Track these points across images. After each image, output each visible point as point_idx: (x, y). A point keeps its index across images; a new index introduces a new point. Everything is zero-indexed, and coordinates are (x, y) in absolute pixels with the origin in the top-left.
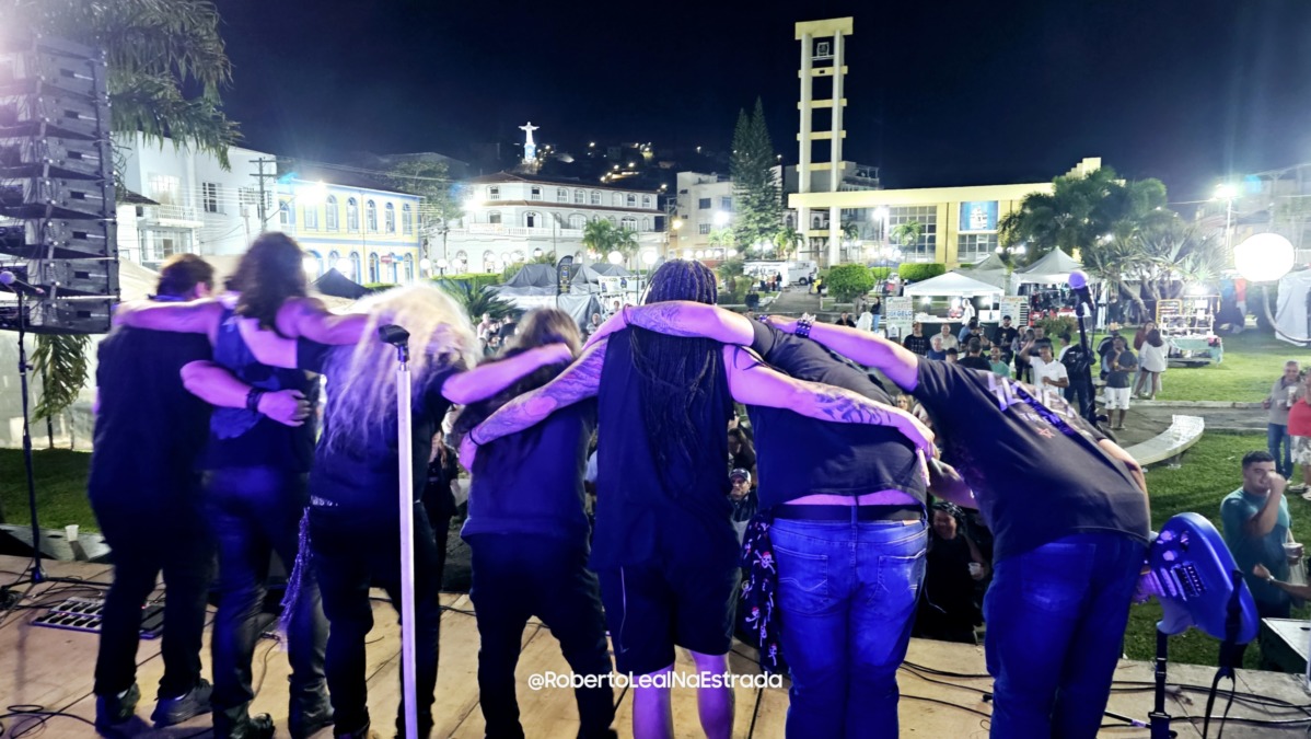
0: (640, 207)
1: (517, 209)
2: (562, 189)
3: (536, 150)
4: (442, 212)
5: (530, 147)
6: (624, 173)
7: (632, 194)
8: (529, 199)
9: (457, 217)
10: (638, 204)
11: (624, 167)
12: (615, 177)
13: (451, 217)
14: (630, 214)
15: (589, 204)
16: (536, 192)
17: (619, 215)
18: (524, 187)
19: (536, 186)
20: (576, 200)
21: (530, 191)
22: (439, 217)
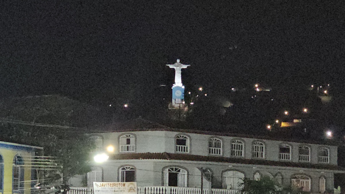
0: (315, 162)
1: (155, 163)
2: (215, 139)
3: (186, 91)
4: (62, 167)
5: (178, 88)
6: (295, 121)
7: (304, 146)
8: (172, 151)
9: (81, 173)
10: (313, 157)
11: (296, 113)
12: (283, 124)
13: (73, 173)
14: (301, 170)
15: (249, 157)
16: (181, 142)
17: (287, 172)
18: (167, 137)
19: (182, 135)
20: (232, 153)
21: (173, 141)
22: (58, 173)
